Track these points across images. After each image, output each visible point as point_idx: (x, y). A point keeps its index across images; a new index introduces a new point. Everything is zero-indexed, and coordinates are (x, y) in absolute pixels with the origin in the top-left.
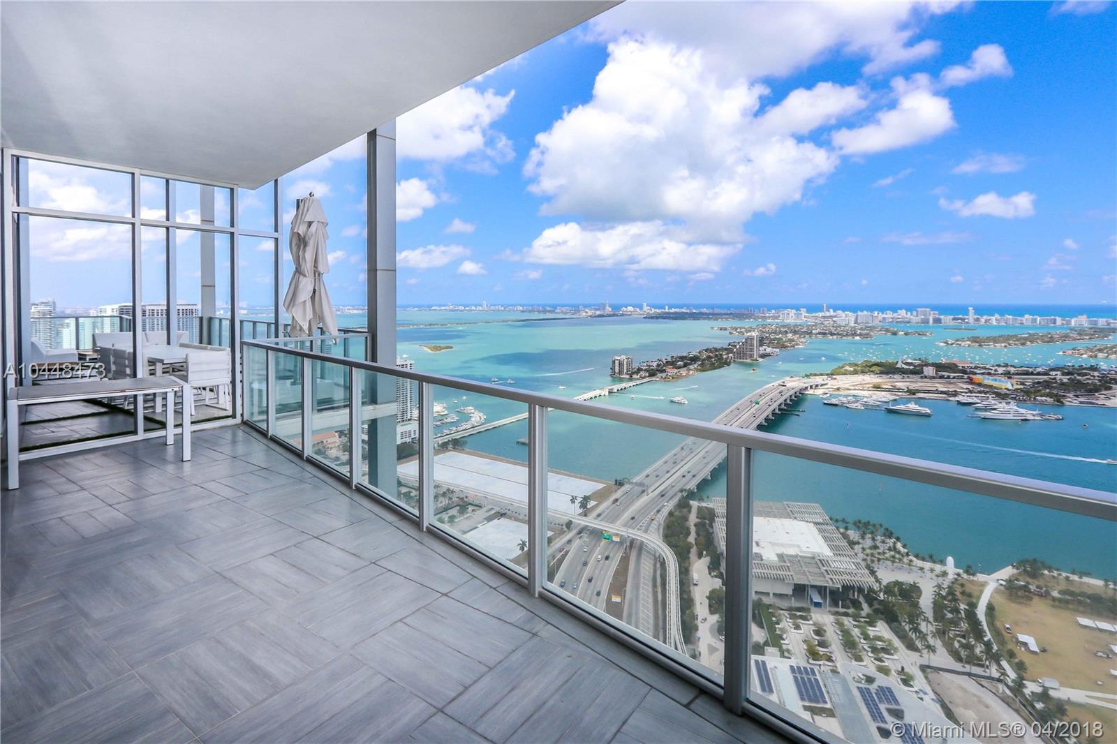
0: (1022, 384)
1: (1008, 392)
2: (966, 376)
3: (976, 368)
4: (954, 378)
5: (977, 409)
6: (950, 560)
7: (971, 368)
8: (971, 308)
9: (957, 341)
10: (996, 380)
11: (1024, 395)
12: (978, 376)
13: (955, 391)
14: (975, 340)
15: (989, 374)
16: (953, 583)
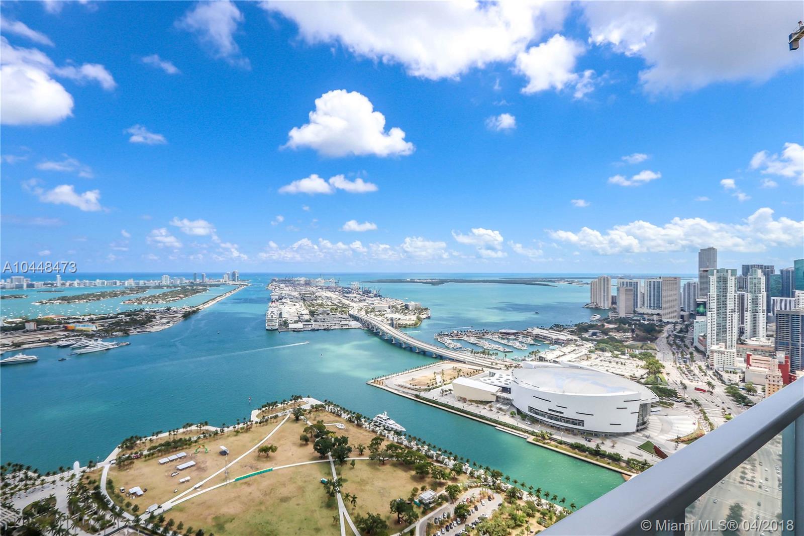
0: (102, 326)
1: (94, 333)
2: (62, 326)
3: (69, 319)
4: (52, 328)
5: (74, 349)
6: (77, 464)
7: (65, 319)
8: (58, 276)
9: (50, 300)
10: (85, 326)
11: (105, 333)
12: (71, 325)
13: (55, 338)
14: (63, 299)
15: (79, 322)
16: (81, 480)
